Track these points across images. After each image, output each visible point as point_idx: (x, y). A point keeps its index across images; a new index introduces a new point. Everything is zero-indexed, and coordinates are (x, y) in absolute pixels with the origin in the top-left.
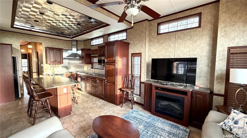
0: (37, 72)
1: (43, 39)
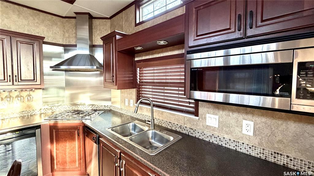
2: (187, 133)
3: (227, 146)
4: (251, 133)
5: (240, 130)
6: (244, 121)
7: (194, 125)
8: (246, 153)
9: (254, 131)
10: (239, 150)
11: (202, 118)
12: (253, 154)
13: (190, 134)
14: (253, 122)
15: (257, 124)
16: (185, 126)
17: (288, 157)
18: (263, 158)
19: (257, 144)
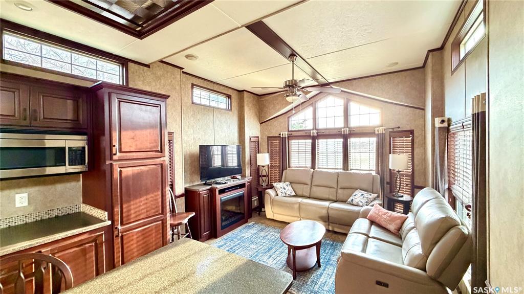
4: (26, 204)
5: (13, 205)
6: (16, 195)
8: (22, 223)
9: (29, 201)
12: (30, 220)
14: (27, 194)
15: (31, 194)
17: (57, 209)
18: (39, 219)
19: (33, 210)
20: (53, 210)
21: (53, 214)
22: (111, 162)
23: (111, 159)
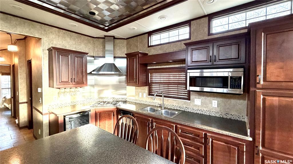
0: (30, 103)
1: (45, 31)
2: (184, 110)
3: (205, 114)
4: (216, 106)
5: (211, 105)
6: (213, 101)
7: (188, 105)
8: (214, 115)
9: (218, 105)
10: (211, 115)
11: (192, 101)
12: (218, 116)
13: (185, 110)
14: (217, 101)
15: (219, 102)
16: (183, 106)
17: (231, 114)
18: (222, 117)
19: (219, 111)
20: (229, 114)
21: (229, 117)
22: (255, 89)
23: (255, 87)
